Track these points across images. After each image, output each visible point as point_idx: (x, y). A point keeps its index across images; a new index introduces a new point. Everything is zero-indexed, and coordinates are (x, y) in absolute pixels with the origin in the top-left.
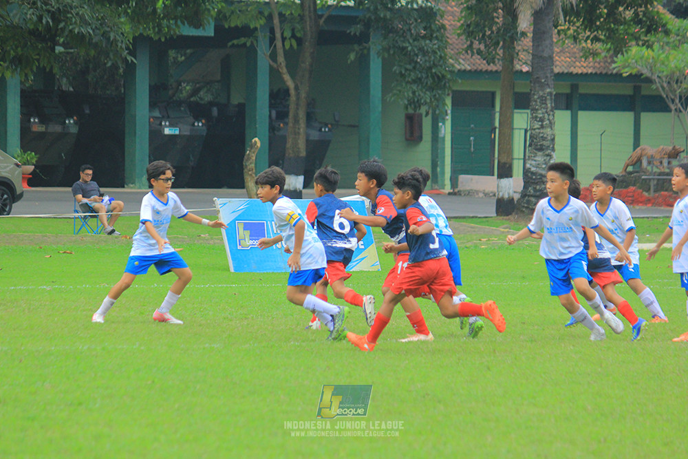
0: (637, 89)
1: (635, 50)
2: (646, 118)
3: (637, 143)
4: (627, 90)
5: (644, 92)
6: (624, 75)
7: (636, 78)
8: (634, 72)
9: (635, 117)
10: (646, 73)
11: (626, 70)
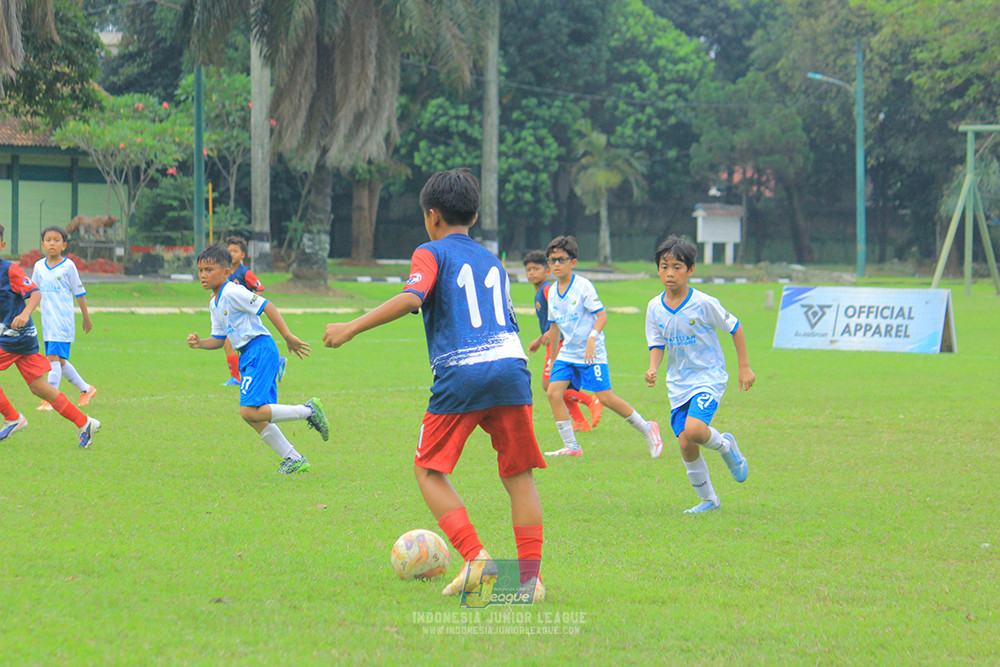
0: (74, 161)
1: (72, 125)
2: (82, 188)
3: (74, 212)
4: (65, 162)
5: (81, 164)
6: (63, 148)
7: (74, 152)
8: (72, 145)
9: (73, 187)
10: (83, 146)
11: (64, 142)
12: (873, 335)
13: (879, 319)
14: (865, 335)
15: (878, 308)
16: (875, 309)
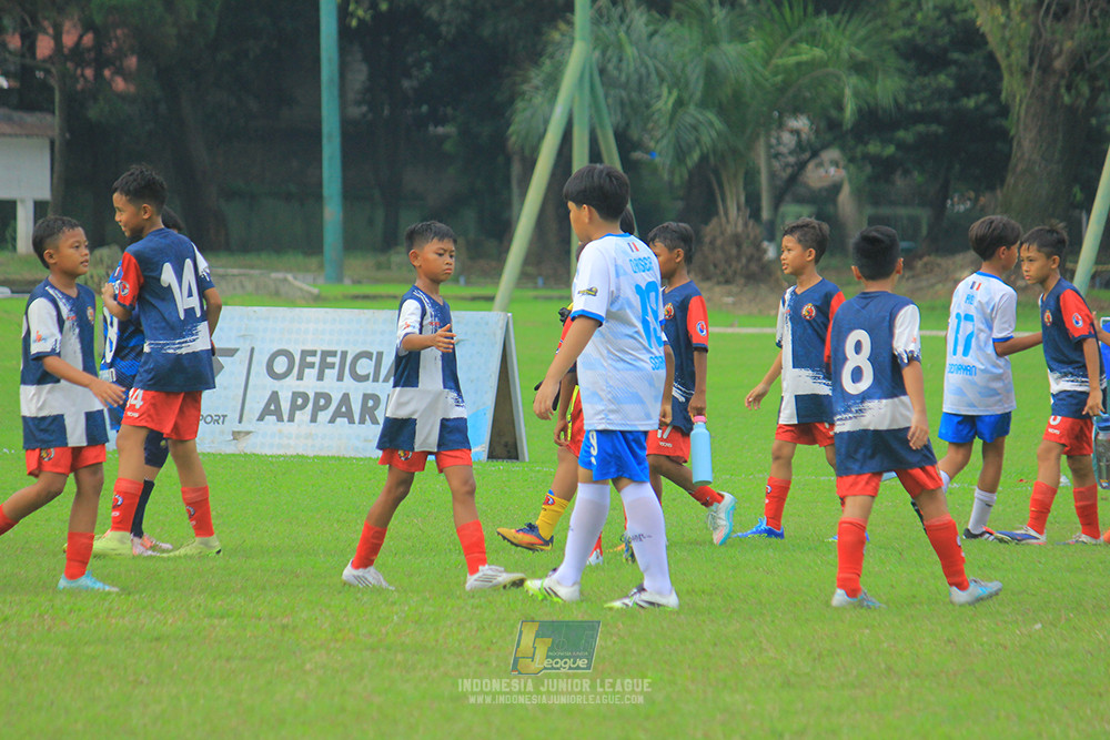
12: (332, 421)
13: (349, 384)
14: (314, 419)
15: (344, 354)
16: (337, 360)
